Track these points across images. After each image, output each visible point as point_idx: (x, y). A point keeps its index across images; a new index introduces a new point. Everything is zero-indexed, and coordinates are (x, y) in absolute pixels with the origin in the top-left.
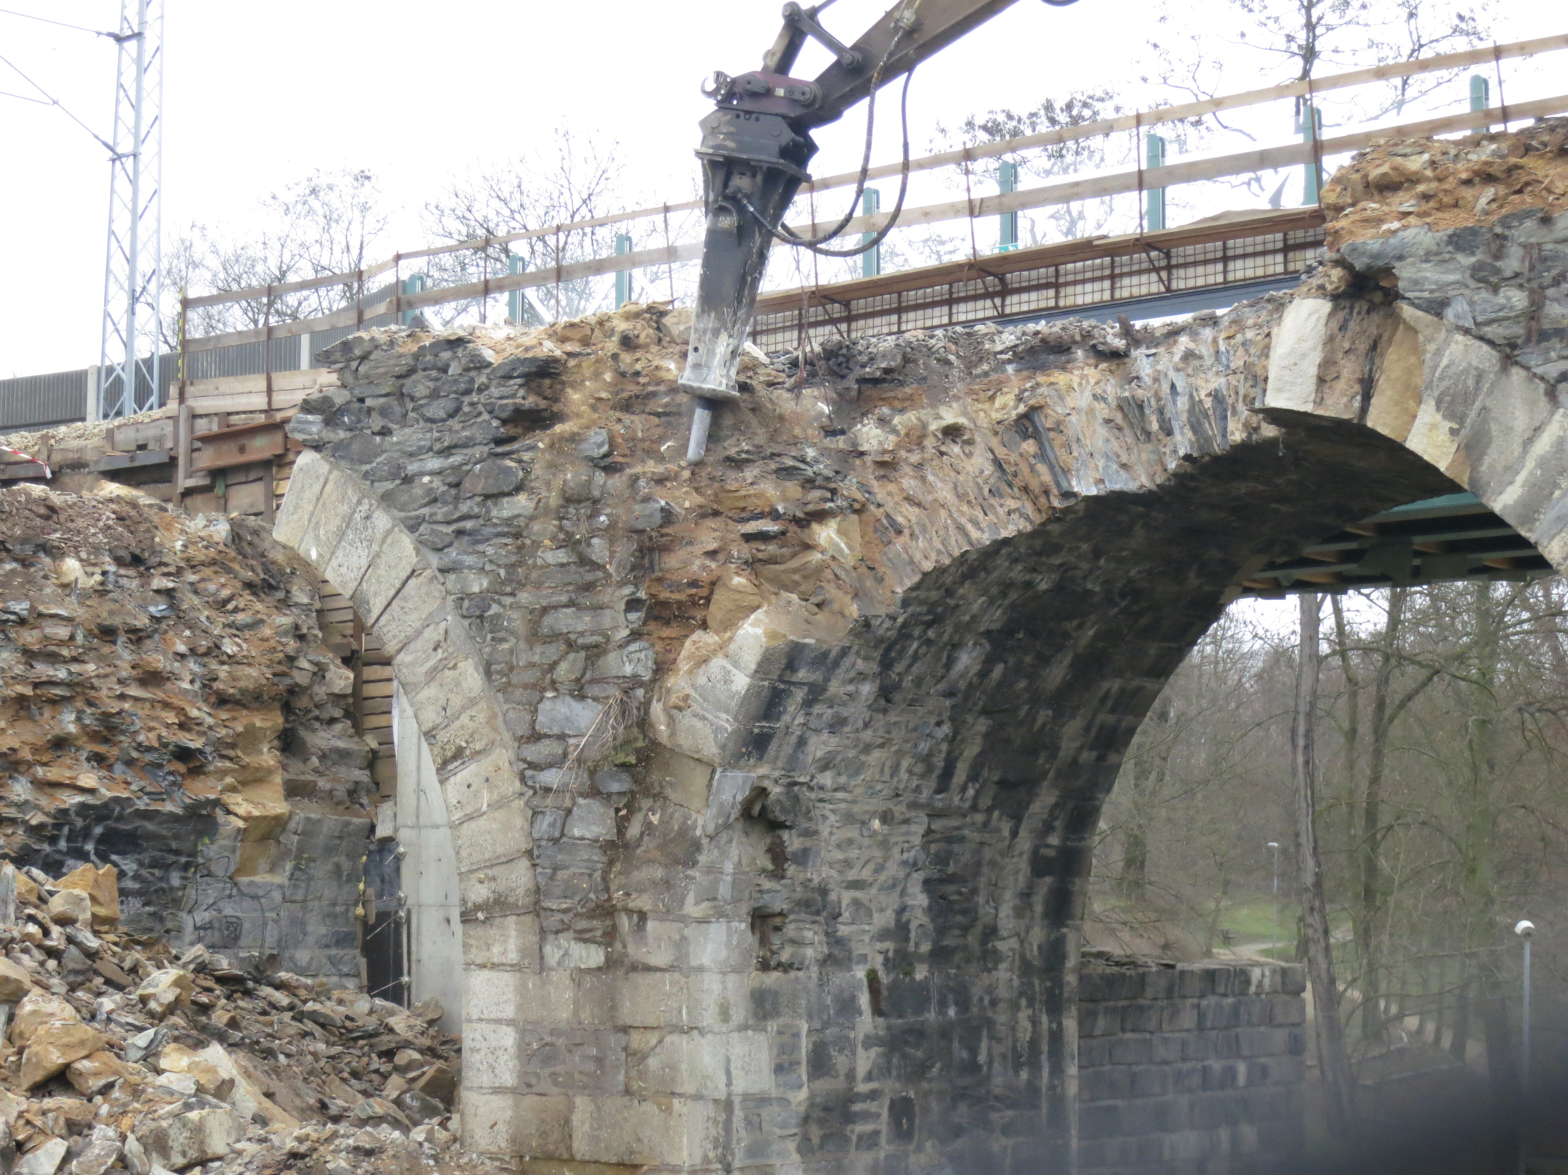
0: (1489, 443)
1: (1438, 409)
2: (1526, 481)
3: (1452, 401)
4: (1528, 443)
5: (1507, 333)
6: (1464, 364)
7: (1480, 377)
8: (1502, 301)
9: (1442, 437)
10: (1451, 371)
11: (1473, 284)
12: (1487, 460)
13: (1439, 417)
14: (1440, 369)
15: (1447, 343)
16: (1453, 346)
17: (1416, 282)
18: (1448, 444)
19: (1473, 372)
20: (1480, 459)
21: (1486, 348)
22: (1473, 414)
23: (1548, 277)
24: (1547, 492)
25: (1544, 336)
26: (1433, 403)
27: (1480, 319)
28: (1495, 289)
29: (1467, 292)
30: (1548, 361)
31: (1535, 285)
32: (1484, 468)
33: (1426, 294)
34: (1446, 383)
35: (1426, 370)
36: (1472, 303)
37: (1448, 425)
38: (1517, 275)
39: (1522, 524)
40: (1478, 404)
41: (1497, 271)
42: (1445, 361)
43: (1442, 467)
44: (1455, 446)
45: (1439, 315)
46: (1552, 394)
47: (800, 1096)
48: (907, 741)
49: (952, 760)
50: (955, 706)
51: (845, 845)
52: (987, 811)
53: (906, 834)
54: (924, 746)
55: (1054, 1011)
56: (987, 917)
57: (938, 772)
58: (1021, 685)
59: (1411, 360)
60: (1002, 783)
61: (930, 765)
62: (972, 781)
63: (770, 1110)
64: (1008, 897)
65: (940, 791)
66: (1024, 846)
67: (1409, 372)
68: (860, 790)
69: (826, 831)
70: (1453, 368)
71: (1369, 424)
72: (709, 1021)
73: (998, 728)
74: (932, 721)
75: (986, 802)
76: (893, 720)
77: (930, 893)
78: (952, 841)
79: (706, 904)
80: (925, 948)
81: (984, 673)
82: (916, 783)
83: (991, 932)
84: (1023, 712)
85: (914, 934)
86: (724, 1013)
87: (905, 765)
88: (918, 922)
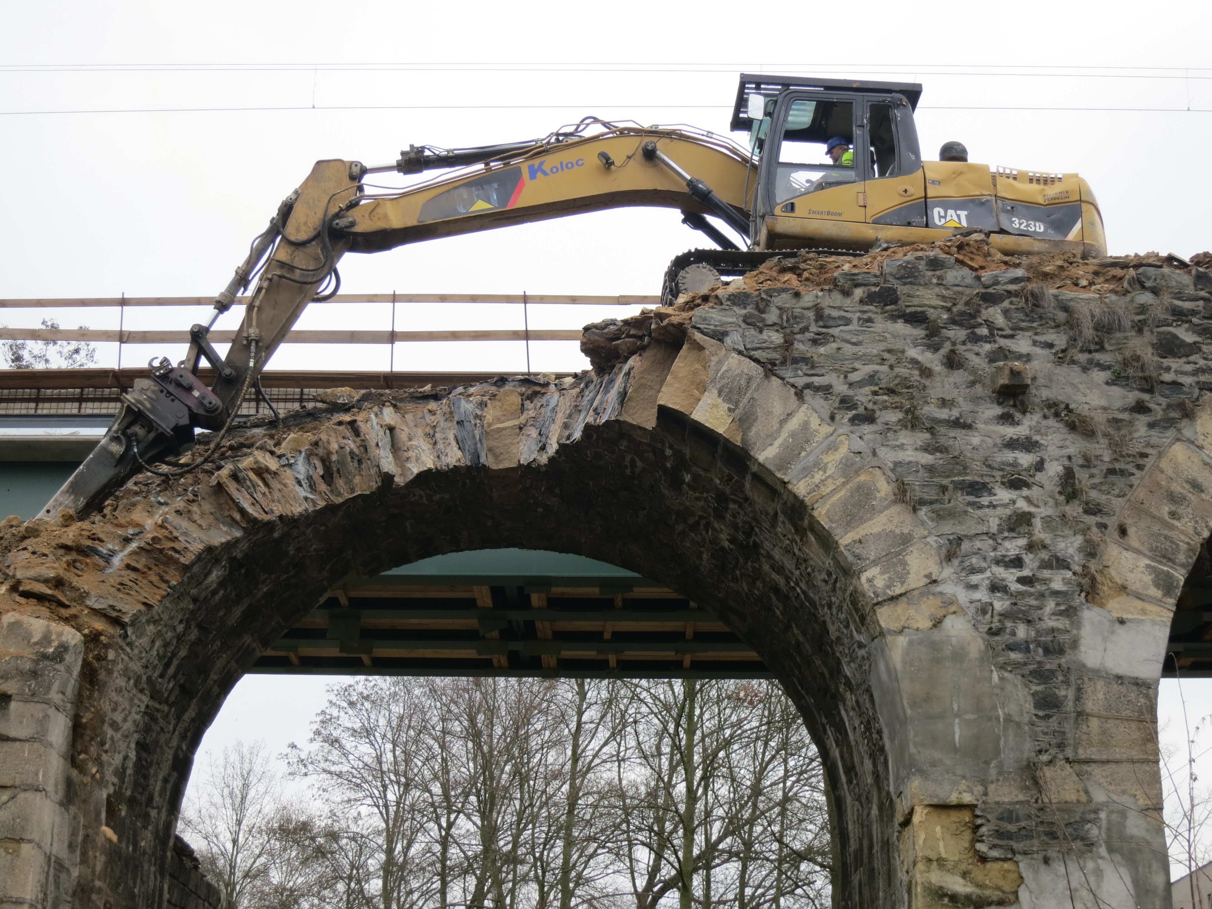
0: (755, 420)
1: (720, 395)
2: (782, 444)
3: (730, 392)
4: (783, 422)
5: (769, 356)
6: (738, 371)
7: (749, 380)
8: (766, 337)
9: (722, 413)
11: (743, 325)
12: (754, 430)
13: (720, 400)
14: (721, 372)
15: (726, 356)
16: (730, 360)
17: (705, 319)
18: (726, 417)
19: (745, 376)
20: (749, 428)
21: (753, 363)
22: (744, 401)
23: (797, 328)
24: (796, 452)
25: (795, 361)
26: (715, 392)
27: (748, 346)
28: (761, 332)
29: (741, 330)
30: (796, 376)
31: (788, 331)
32: (752, 433)
33: (712, 327)
34: (725, 381)
35: (711, 372)
36: (743, 336)
37: (726, 406)
38: (774, 324)
39: (779, 470)
40: (748, 395)
41: (763, 320)
42: (724, 368)
43: (721, 430)
44: (731, 419)
45: (721, 340)
46: (799, 395)
47: (75, 873)
48: (166, 626)
49: (174, 654)
50: (192, 612)
51: (119, 691)
52: (170, 706)
53: (140, 700)
54: (170, 634)
55: (162, 875)
56: (151, 787)
57: (166, 660)
58: (221, 613)
59: (697, 366)
60: (182, 688)
61: (165, 652)
62: (174, 676)
63: (63, 876)
64: (161, 777)
65: (162, 676)
66: (174, 743)
67: (695, 373)
68: (136, 651)
69: (116, 674)
70: (730, 373)
71: (662, 403)
72: (50, 788)
73: (198, 641)
74: (180, 617)
75: (172, 698)
76: (168, 605)
77: (137, 752)
78: (153, 719)
79: (60, 695)
80: (128, 793)
81: (214, 593)
82: (156, 662)
83: (151, 798)
84: (211, 636)
85: (126, 780)
86: (56, 786)
87: (158, 644)
88: (129, 771)
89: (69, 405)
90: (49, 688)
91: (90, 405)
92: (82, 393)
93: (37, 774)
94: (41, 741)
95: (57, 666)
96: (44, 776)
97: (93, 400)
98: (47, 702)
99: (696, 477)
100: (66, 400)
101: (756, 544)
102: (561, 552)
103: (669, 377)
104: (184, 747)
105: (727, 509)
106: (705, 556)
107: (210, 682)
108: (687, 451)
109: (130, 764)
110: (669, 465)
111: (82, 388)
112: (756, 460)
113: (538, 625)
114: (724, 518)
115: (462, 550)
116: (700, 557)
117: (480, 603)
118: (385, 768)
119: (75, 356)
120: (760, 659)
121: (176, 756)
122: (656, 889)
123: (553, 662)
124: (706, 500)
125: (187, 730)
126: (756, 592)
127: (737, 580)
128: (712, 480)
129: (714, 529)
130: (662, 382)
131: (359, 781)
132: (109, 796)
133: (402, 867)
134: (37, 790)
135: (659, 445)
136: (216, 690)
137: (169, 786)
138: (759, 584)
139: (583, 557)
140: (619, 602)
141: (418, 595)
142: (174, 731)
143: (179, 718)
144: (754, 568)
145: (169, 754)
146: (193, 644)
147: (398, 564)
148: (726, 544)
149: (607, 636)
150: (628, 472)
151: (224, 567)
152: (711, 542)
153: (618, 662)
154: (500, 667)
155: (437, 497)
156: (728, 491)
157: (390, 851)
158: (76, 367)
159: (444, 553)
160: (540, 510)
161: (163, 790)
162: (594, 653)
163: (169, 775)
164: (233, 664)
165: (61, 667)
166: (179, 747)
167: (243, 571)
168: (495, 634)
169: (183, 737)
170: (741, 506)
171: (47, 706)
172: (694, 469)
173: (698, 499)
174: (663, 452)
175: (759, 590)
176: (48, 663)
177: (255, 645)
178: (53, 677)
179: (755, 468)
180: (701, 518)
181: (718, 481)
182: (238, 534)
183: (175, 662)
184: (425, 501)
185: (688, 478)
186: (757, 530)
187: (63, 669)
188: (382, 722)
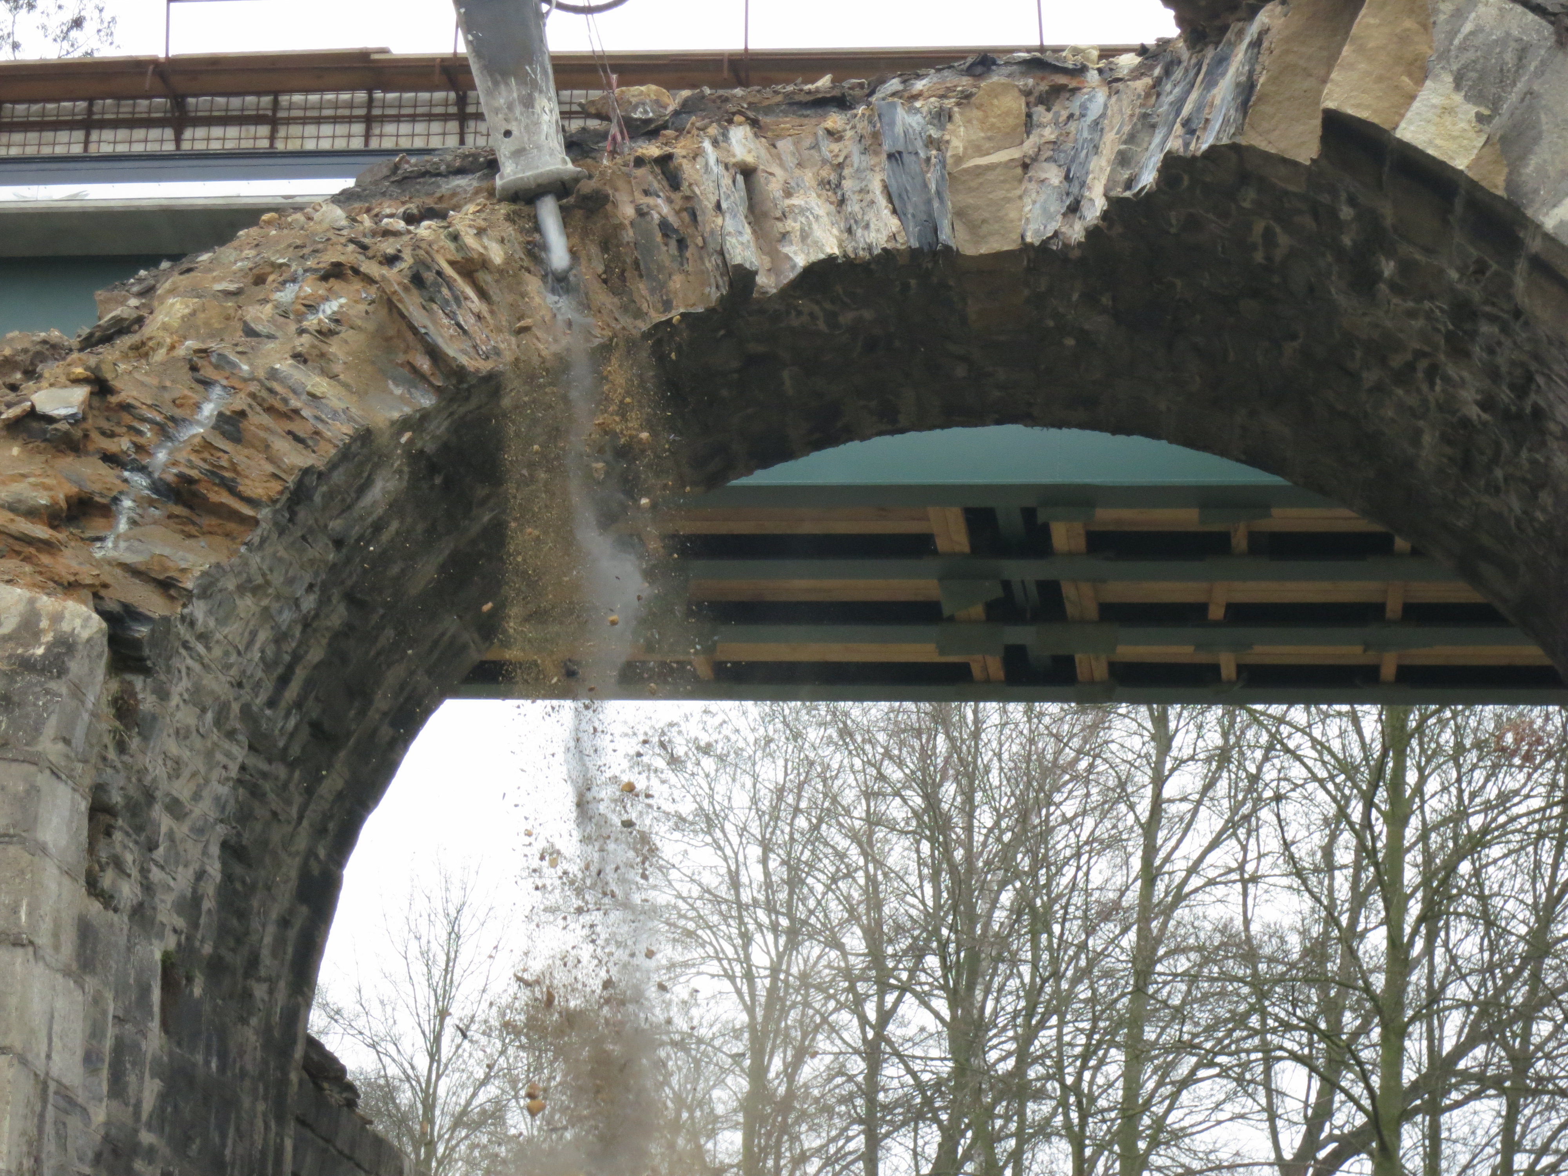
0: (1537, 139)
1: (1458, 87)
3: (1480, 78)
6: (1498, 34)
7: (1523, 52)
9: (1463, 125)
10: (1479, 40)
12: (1533, 162)
13: (1458, 98)
14: (1460, 36)
15: (1472, 3)
16: (1481, 9)
18: (1472, 134)
19: (1513, 44)
20: (1523, 158)
21: (1531, 16)
22: (1513, 97)
26: (1448, 79)
32: (1530, 168)
34: (1471, 55)
35: (1439, 36)
37: (1472, 110)
40: (1521, 86)
42: (1468, 27)
43: (1461, 163)
44: (1484, 138)
47: (99, 1115)
48: (278, 597)
49: (297, 658)
50: (333, 568)
51: (182, 734)
52: (291, 766)
53: (228, 754)
54: (286, 617)
55: (280, 1119)
56: (254, 938)
57: (280, 670)
58: (395, 570)
59: (1409, 23)
60: (316, 728)
61: (278, 653)
62: (298, 705)
63: (74, 1122)
64: (274, 916)
65: (272, 703)
66: (302, 843)
67: (1404, 39)
68: (217, 652)
69: (175, 700)
70: (1481, 37)
71: (1331, 105)
72: (43, 940)
73: (347, 631)
74: (308, 578)
75: (295, 751)
76: (282, 553)
77: (224, 864)
78: (255, 792)
79: (60, 746)
80: (207, 949)
81: (378, 527)
82: (259, 674)
83: (253, 961)
84: (375, 618)
85: (203, 920)
86: (56, 935)
87: (263, 636)
88: (208, 904)
89: (63, 136)
90: (37, 729)
91: (108, 134)
92: (90, 111)
93: (15, 911)
94: (22, 842)
95: (53, 685)
96: (29, 914)
97: (116, 124)
98: (34, 761)
99: (1406, 267)
100: (57, 125)
101: (1538, 413)
102: (1115, 431)
103: (1346, 50)
104: (322, 853)
105: (1473, 335)
106: (1427, 439)
107: (373, 715)
108: (1388, 213)
109: (209, 889)
110: (1347, 241)
111: (91, 101)
112: (1539, 227)
113: (1069, 590)
114: (1467, 355)
115: (902, 431)
116: (1416, 438)
117: (942, 544)
118: (746, 896)
119: (74, 33)
120: (1547, 661)
121: (305, 874)
122: (1322, 1155)
123: (1101, 671)
124: (1429, 316)
125: (326, 817)
126: (1540, 516)
127: (1498, 490)
128: (1441, 271)
129: (1446, 379)
130: (1331, 61)
131: (691, 926)
132: (166, 956)
133: (786, 1105)
134: (17, 943)
135: (1325, 198)
136: (386, 732)
137: (292, 934)
138: (1546, 498)
139: (1164, 443)
140: (1240, 541)
141: (808, 528)
142: (300, 818)
143: (309, 792)
144: (1534, 462)
145: (291, 869)
146: (338, 636)
147: (767, 460)
148: (1474, 412)
149: (1216, 612)
150: (1259, 257)
151: (400, 472)
152: (1440, 408)
153: (1240, 668)
154: (988, 681)
155: (847, 318)
156: (1476, 294)
157: (758, 1073)
158: (76, 55)
159: (863, 438)
160: (1070, 342)
161: (280, 942)
162: (1189, 649)
163: (291, 911)
164: (421, 679)
165: (60, 687)
166: (311, 853)
167: (438, 480)
168: (977, 611)
169: (320, 831)
170: (1505, 329)
171: (33, 769)
172: (1404, 249)
173: (1411, 314)
174: (1333, 213)
175: (1544, 510)
176: (34, 678)
177: (466, 637)
178: (45, 707)
179: (1535, 245)
180: (1419, 354)
181: (1454, 275)
182: (427, 401)
183: (300, 674)
184: (822, 326)
185: (1388, 268)
186: (1540, 380)
187: (64, 690)
188: (741, 799)
